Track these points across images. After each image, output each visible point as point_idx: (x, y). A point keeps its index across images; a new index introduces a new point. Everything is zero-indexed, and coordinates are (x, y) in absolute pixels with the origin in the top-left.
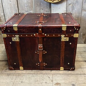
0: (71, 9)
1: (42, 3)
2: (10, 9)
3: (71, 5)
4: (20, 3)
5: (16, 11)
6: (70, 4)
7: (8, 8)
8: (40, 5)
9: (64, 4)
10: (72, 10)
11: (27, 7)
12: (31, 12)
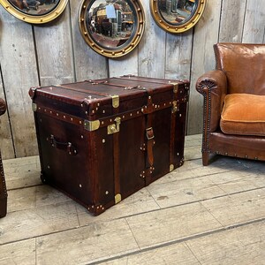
0: (146, 71)
1: (90, 60)
2: (19, 74)
3: (146, 63)
4: (43, 59)
5: (34, 77)
6: (143, 61)
7: (15, 72)
8: (88, 62)
9: (134, 61)
10: (149, 71)
11: (58, 67)
12: (67, 79)
